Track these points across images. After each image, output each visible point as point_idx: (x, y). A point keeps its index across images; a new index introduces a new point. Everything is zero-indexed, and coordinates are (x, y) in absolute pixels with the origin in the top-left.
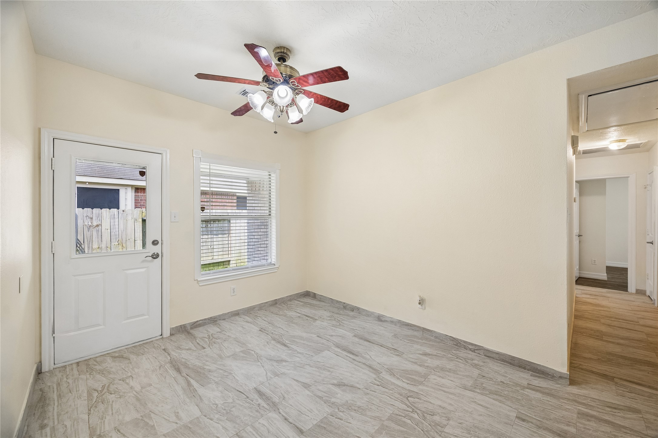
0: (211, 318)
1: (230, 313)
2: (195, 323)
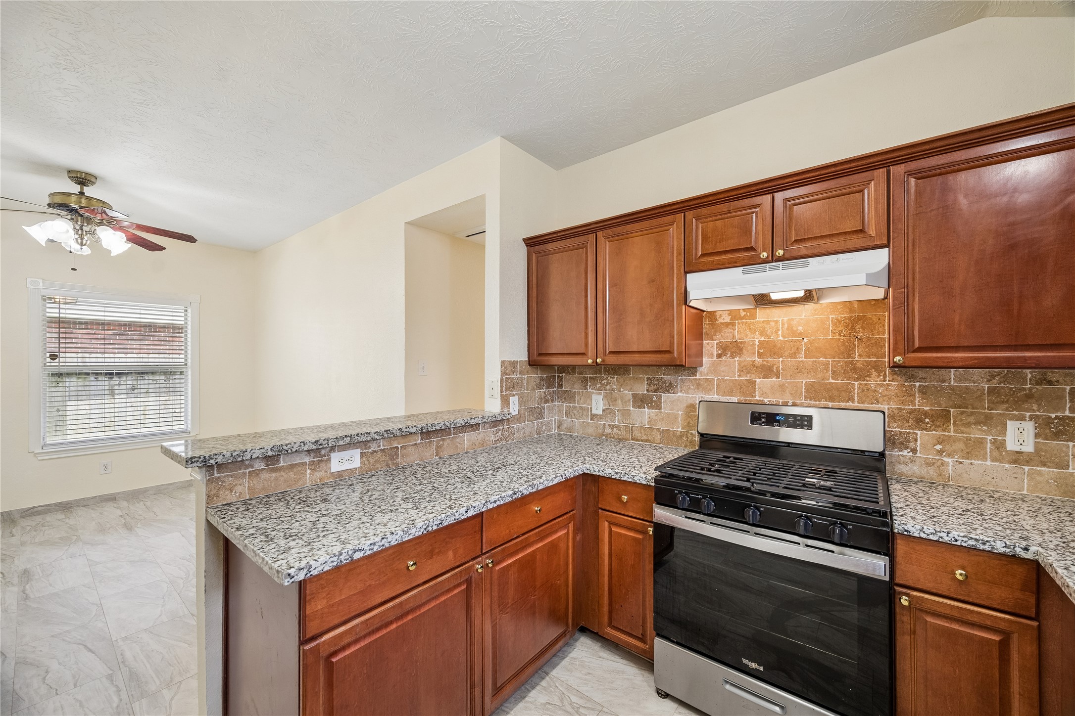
0: (60, 503)
1: (97, 498)
2: (28, 510)
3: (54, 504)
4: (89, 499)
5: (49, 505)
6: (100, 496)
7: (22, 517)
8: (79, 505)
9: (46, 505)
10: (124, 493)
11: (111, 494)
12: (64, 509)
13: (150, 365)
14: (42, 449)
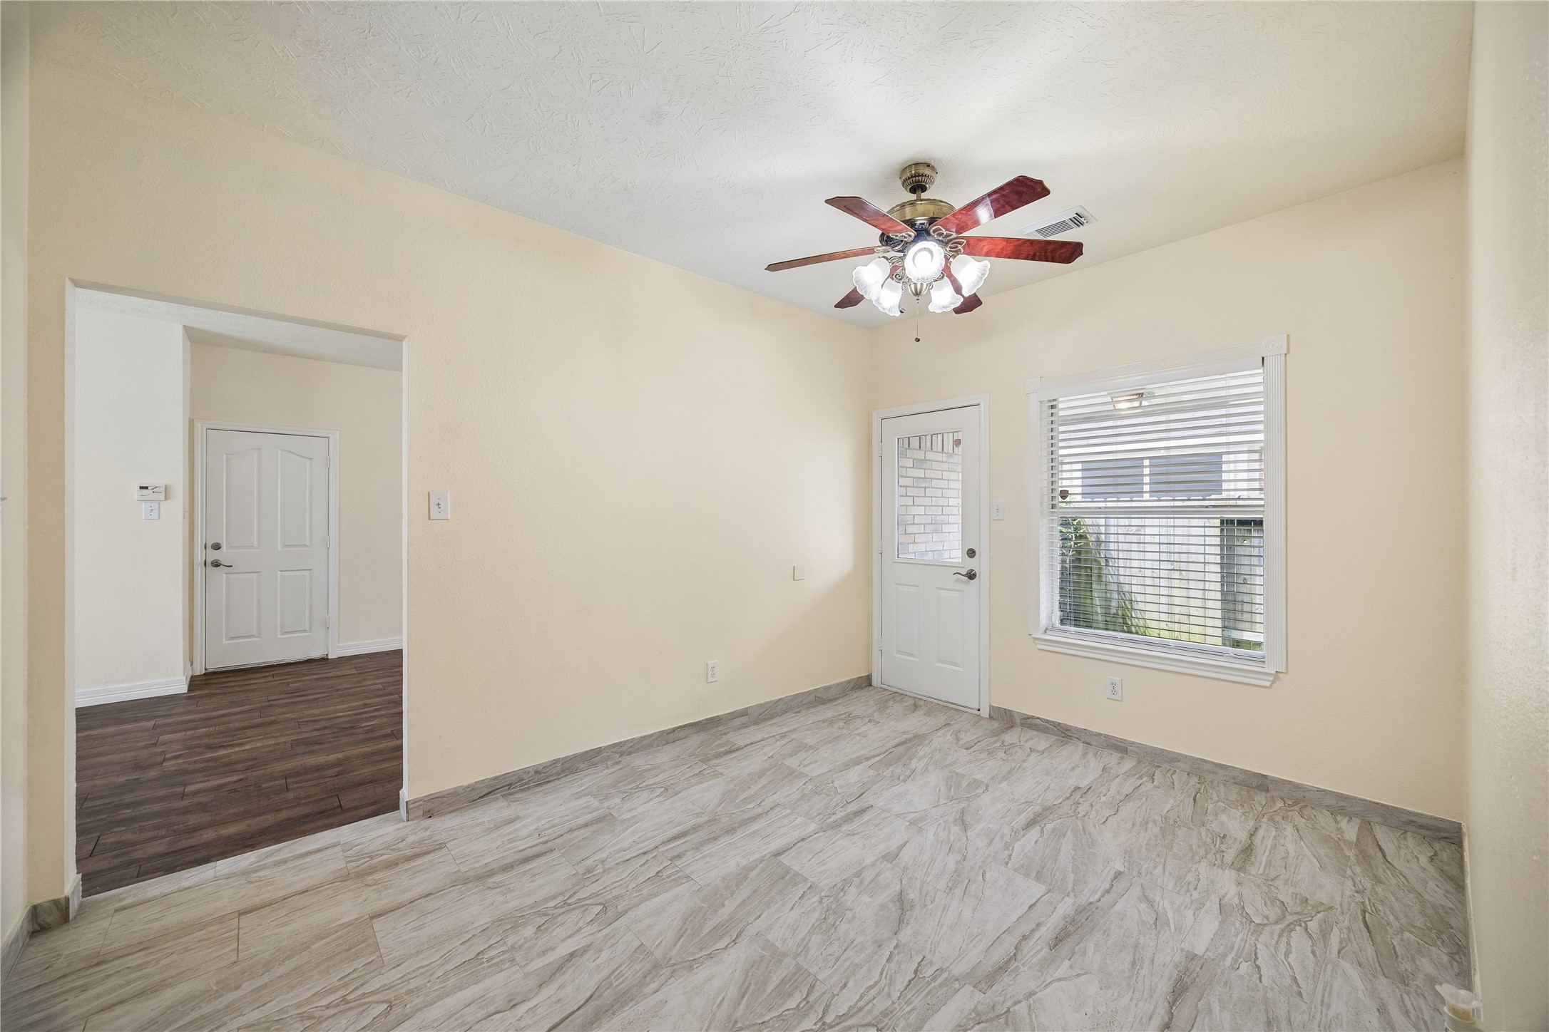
3: (1052, 722)
4: (1092, 734)
5: (1047, 721)
6: (1106, 736)
7: (1022, 725)
8: (1080, 738)
9: (1044, 719)
10: (1139, 746)
11: (1122, 741)
12: (1063, 735)
13: (1194, 507)
14: (1045, 632)
